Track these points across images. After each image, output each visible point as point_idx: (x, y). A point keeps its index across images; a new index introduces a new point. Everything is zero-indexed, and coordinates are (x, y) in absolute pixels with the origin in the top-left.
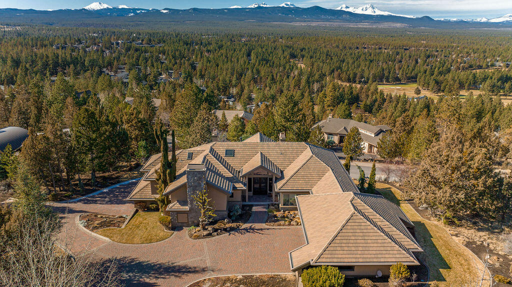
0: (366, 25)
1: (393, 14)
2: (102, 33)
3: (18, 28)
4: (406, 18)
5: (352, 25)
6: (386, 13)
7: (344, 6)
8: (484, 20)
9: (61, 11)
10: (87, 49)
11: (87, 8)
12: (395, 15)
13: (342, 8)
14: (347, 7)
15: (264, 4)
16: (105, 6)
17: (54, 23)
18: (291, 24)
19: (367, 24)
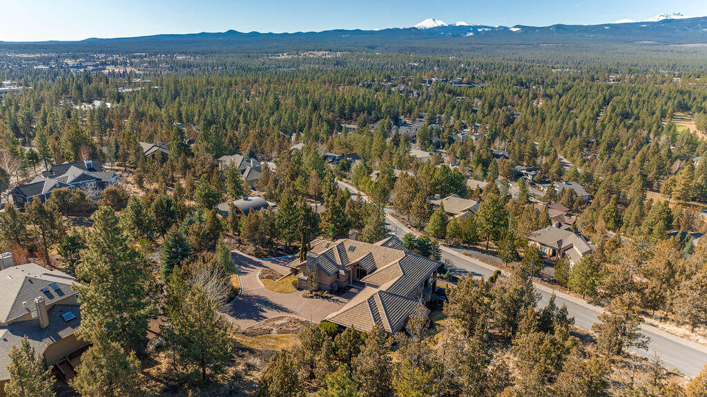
2: (425, 62)
3: (339, 54)
9: (388, 30)
10: (393, 89)
11: (419, 25)
15: (679, 14)
16: (439, 23)
17: (377, 46)
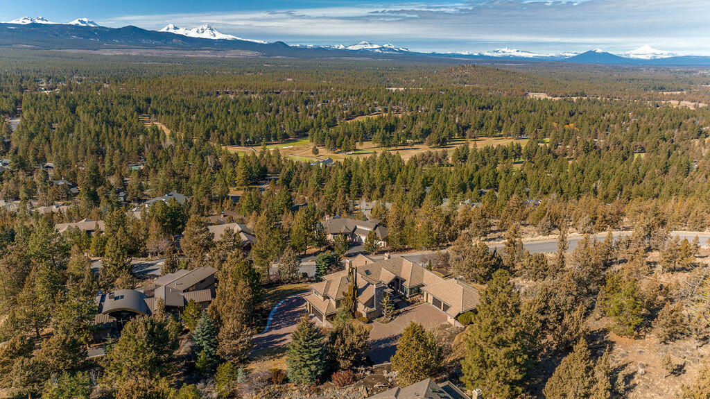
0: (208, 54)
1: (238, 39)
4: (257, 43)
5: (189, 54)
6: (229, 37)
7: (171, 26)
8: (342, 47)
12: (241, 39)
13: (168, 29)
14: (176, 28)
15: (42, 19)
18: (97, 52)
19: (209, 52)
